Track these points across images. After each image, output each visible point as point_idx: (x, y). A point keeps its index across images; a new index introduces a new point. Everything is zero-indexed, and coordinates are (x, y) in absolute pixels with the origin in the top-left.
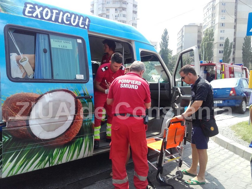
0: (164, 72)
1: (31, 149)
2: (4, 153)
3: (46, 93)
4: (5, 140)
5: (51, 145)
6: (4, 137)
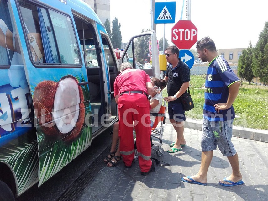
0: (111, 56)
1: (58, 146)
2: (40, 156)
3: (60, 81)
4: (40, 140)
5: (69, 139)
6: (39, 137)
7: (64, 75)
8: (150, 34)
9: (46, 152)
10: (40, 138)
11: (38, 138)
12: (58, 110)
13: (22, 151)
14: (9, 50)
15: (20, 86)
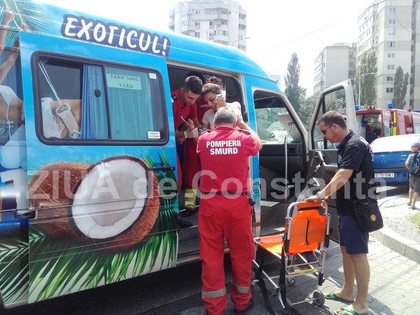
0: (294, 125)
1: (76, 255)
2: (32, 262)
3: (99, 163)
4: (34, 241)
5: (108, 248)
6: (32, 236)
7: (111, 156)
8: (342, 88)
9: (47, 259)
10: (35, 238)
11: (30, 237)
12: (86, 203)
13: (10, 250)
14: (12, 122)
15: (20, 167)
